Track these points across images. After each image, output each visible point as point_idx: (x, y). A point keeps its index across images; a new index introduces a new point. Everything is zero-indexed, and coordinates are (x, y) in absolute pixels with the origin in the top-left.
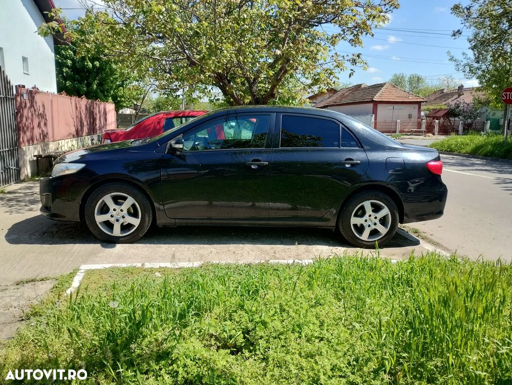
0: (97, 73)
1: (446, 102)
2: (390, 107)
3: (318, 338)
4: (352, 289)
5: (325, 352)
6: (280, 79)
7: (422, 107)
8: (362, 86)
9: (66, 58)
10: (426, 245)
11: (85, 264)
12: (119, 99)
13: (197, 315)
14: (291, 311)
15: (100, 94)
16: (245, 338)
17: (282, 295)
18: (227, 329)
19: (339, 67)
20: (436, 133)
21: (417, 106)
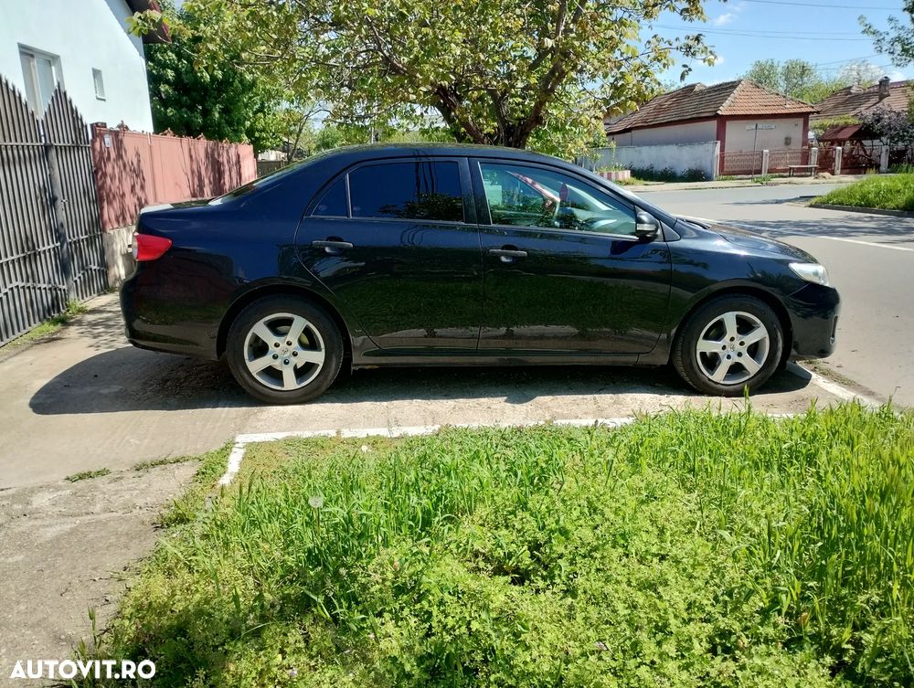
0: (220, 91)
1: (856, 112)
2: (750, 125)
3: (658, 555)
4: (709, 470)
5: (674, 580)
6: (552, 90)
7: (810, 122)
8: (697, 89)
9: (165, 66)
10: (830, 385)
11: (243, 434)
12: (257, 134)
13: (449, 520)
14: (607, 510)
15: (228, 129)
16: (532, 556)
17: (589, 483)
18: (503, 542)
19: (659, 61)
20: (838, 171)
21: (800, 121)
